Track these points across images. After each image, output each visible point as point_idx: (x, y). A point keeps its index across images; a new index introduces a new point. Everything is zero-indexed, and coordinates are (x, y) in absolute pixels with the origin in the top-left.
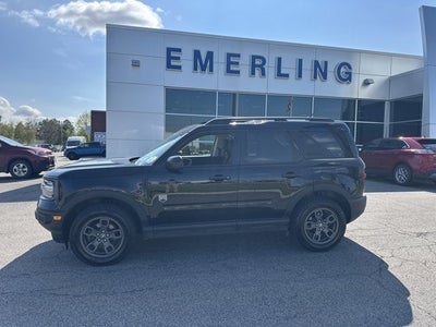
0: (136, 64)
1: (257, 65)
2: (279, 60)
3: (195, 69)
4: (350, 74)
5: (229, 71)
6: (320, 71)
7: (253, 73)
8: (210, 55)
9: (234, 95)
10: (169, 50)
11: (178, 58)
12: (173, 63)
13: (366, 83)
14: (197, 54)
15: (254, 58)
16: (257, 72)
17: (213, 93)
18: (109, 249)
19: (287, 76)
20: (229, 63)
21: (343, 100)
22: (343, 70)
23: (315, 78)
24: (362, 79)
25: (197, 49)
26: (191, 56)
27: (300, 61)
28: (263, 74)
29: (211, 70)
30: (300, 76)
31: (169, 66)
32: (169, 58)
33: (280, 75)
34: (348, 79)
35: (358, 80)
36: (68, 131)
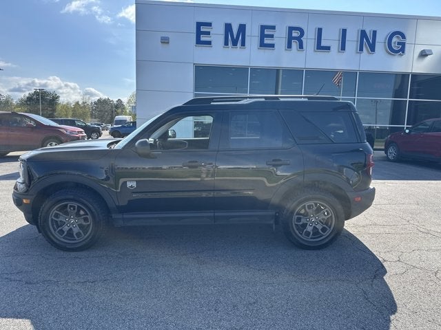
0: (165, 41)
1: (295, 37)
2: (320, 30)
3: (226, 43)
4: (403, 45)
5: (262, 45)
6: (367, 41)
7: (289, 46)
8: (242, 28)
9: (278, 71)
10: (199, 25)
11: (208, 33)
12: (203, 38)
13: (423, 54)
14: (228, 27)
15: (291, 29)
16: (295, 45)
17: (244, 69)
18: (78, 235)
19: (328, 48)
20: (263, 36)
21: (397, 75)
22: (395, 40)
23: (361, 49)
24: (419, 50)
25: (228, 22)
26: (222, 30)
27: (344, 31)
28: (301, 46)
29: (243, 44)
30: (343, 48)
31: (199, 42)
32: (199, 33)
33: (320, 47)
34: (402, 50)
35: (413, 51)
36: (119, 111)
